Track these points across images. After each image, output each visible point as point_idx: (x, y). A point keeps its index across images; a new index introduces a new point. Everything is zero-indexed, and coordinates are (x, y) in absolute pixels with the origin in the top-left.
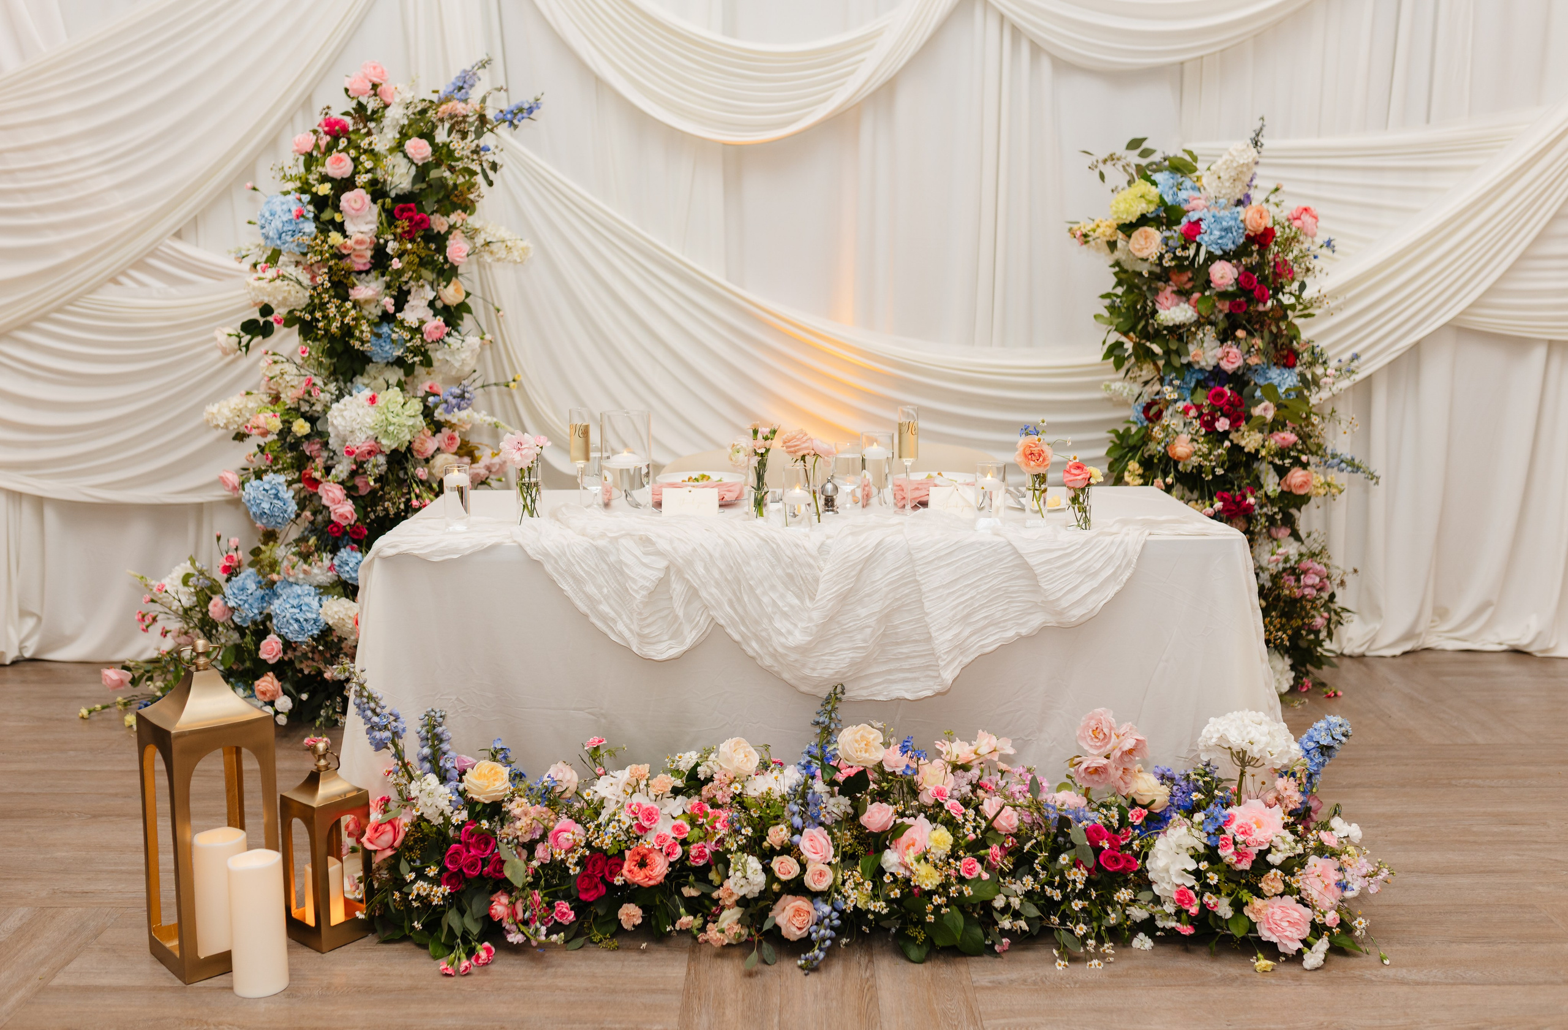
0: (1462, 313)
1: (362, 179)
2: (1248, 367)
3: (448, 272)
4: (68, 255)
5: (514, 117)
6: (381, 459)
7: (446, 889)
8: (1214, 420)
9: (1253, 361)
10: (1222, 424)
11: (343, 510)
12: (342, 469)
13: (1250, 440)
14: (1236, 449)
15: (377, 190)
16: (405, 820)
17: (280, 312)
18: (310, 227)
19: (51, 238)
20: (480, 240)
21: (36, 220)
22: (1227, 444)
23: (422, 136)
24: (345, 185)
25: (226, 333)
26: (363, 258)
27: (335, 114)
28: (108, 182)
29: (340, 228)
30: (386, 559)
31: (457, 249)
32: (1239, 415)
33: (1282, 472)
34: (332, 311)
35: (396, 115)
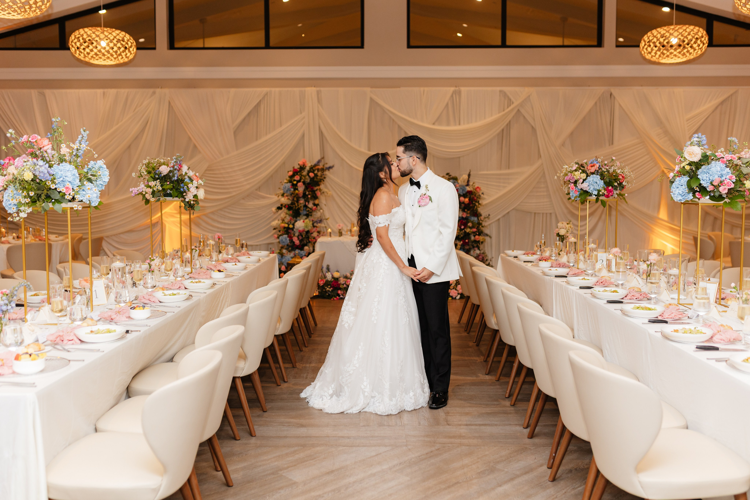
0: (519, 205)
1: (302, 180)
2: (468, 217)
3: (315, 197)
4: (234, 194)
5: (330, 168)
6: (305, 233)
7: (332, 289)
8: (461, 226)
9: (468, 215)
10: (463, 227)
11: (297, 242)
12: (297, 234)
13: (468, 230)
14: (465, 232)
15: (304, 183)
16: (325, 280)
17: (284, 205)
18: (292, 190)
19: (231, 190)
20: (322, 192)
21: (228, 187)
22: (463, 231)
23: (312, 172)
24: (299, 181)
25: (274, 209)
26: (301, 195)
27: (296, 168)
28: (243, 179)
29: (297, 189)
30: (320, 242)
31: (318, 193)
32: (466, 226)
33: (474, 236)
34: (296, 205)
35: (308, 168)
